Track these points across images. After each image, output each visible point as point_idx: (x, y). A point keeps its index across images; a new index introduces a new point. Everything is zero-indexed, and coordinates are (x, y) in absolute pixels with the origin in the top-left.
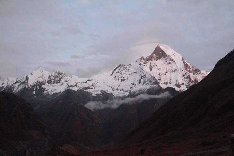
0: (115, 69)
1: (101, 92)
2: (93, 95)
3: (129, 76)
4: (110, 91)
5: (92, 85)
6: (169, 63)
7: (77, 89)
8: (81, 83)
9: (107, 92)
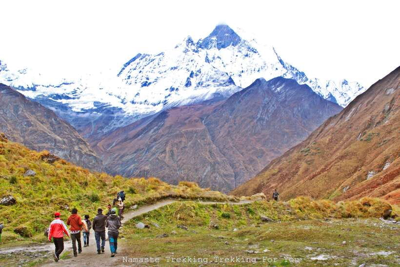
0: (128, 64)
1: (95, 106)
2: (74, 109)
3: (160, 76)
4: (115, 103)
5: (75, 92)
6: (247, 55)
7: (35, 96)
8: (48, 87)
9: (110, 105)
